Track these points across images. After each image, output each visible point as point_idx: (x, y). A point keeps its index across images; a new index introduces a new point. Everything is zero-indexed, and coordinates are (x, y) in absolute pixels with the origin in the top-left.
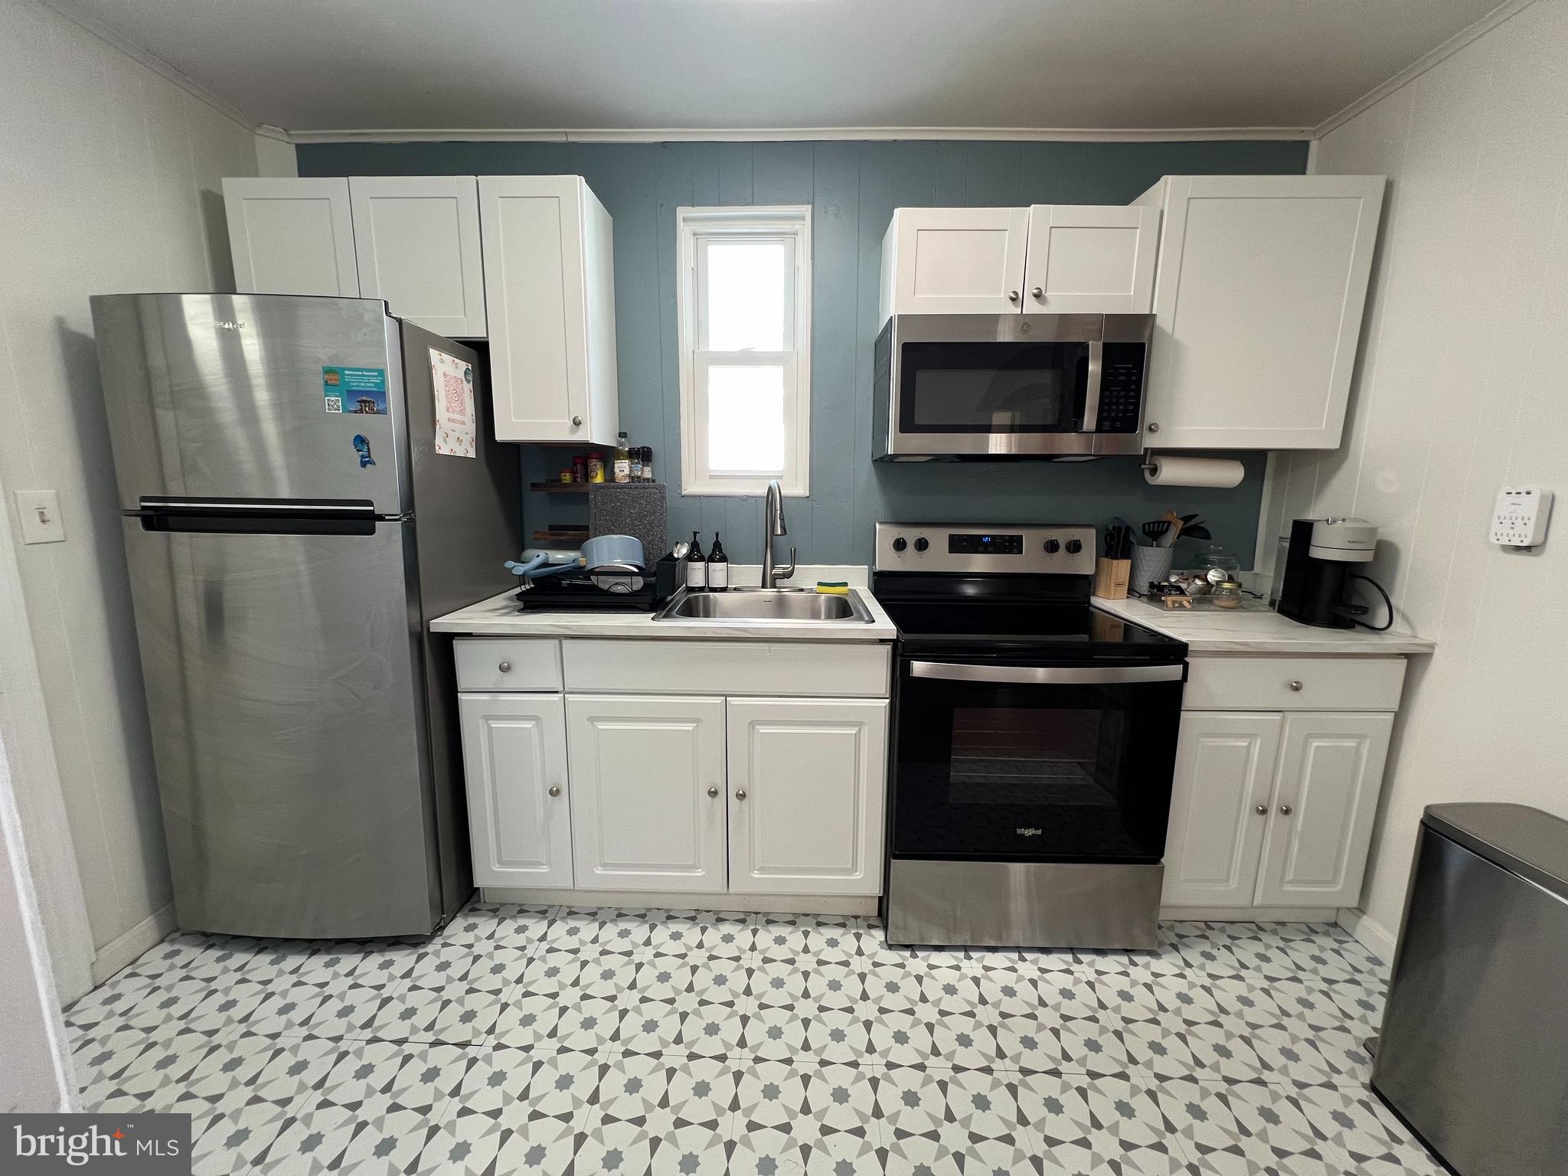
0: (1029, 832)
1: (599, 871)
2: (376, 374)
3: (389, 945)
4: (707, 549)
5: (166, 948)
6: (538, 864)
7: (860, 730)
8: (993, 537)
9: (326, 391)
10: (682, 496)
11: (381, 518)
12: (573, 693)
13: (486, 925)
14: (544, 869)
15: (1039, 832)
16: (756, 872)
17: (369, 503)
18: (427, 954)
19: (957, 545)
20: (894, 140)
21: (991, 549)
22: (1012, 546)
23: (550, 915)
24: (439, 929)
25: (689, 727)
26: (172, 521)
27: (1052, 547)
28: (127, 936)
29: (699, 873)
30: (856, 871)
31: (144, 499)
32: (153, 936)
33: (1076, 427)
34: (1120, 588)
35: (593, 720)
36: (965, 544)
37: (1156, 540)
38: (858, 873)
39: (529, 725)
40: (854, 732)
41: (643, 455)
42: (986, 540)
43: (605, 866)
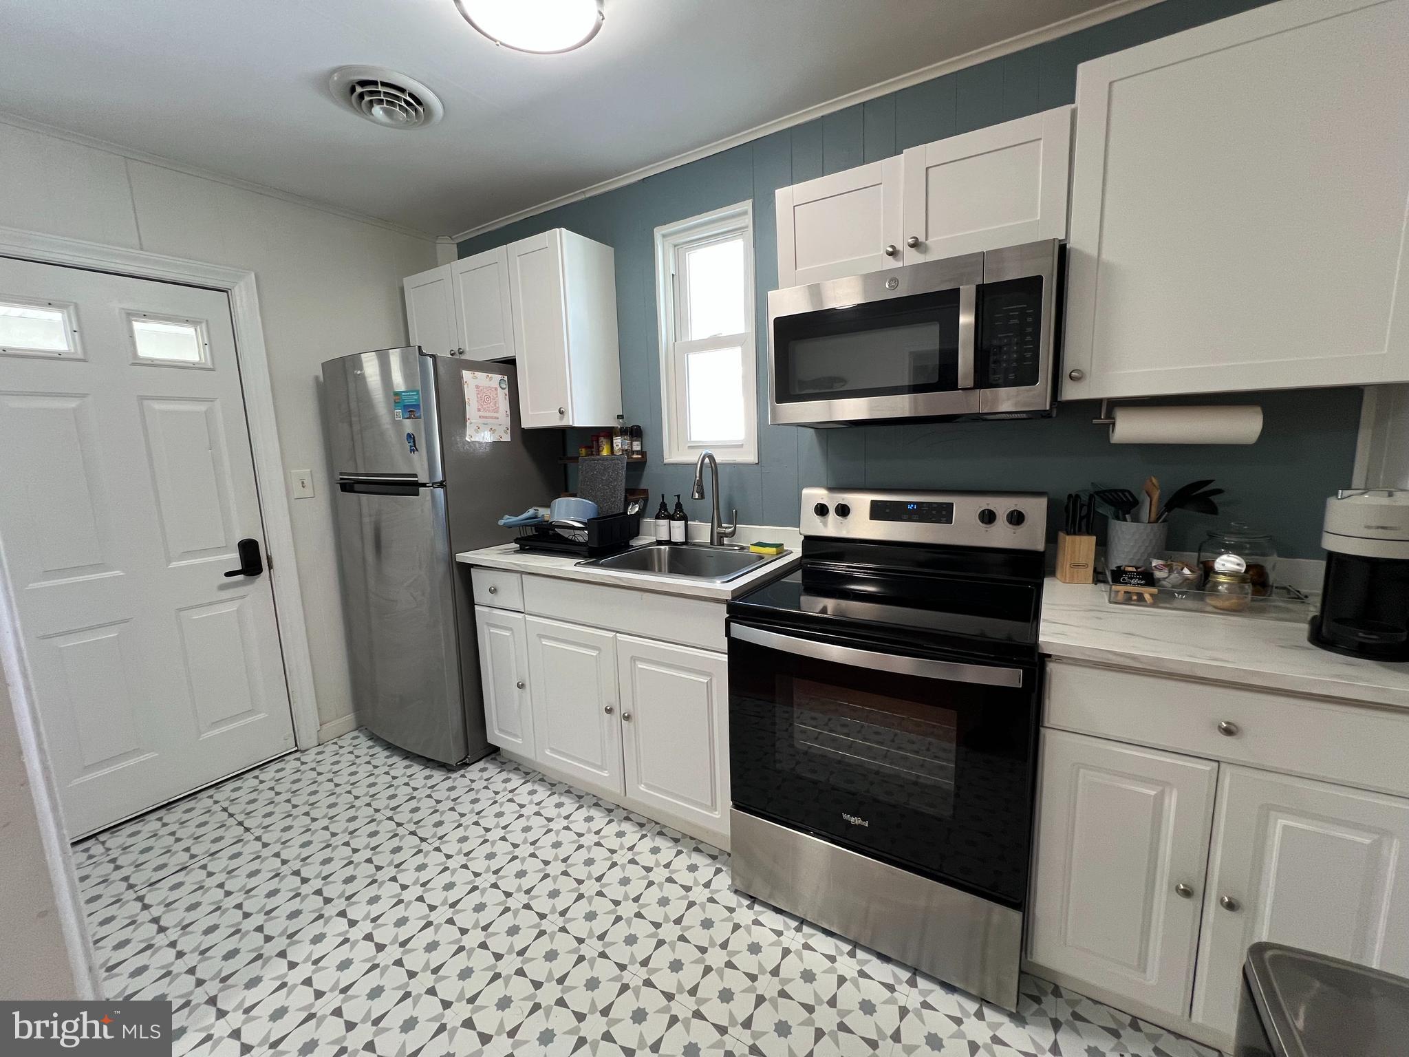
0: (856, 821)
1: (548, 752)
2: (415, 393)
3: (438, 766)
4: (671, 510)
5: (355, 733)
6: (516, 736)
7: (711, 679)
8: (919, 504)
9: (395, 406)
10: (665, 464)
11: (424, 485)
12: (531, 615)
13: (492, 769)
14: (519, 741)
15: (866, 824)
16: (643, 785)
17: (415, 476)
18: (450, 778)
19: (879, 511)
20: (822, 116)
21: (915, 517)
22: (942, 514)
23: (529, 777)
24: (464, 765)
25: (594, 653)
26: (357, 487)
27: (988, 517)
28: (338, 721)
29: (605, 774)
30: (716, 811)
31: (341, 474)
32: (353, 726)
33: (953, 385)
34: (1082, 571)
35: (540, 636)
36: (888, 511)
37: (1128, 513)
38: (717, 813)
39: (508, 634)
40: (706, 681)
41: (635, 433)
42: (910, 507)
43: (552, 750)
